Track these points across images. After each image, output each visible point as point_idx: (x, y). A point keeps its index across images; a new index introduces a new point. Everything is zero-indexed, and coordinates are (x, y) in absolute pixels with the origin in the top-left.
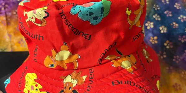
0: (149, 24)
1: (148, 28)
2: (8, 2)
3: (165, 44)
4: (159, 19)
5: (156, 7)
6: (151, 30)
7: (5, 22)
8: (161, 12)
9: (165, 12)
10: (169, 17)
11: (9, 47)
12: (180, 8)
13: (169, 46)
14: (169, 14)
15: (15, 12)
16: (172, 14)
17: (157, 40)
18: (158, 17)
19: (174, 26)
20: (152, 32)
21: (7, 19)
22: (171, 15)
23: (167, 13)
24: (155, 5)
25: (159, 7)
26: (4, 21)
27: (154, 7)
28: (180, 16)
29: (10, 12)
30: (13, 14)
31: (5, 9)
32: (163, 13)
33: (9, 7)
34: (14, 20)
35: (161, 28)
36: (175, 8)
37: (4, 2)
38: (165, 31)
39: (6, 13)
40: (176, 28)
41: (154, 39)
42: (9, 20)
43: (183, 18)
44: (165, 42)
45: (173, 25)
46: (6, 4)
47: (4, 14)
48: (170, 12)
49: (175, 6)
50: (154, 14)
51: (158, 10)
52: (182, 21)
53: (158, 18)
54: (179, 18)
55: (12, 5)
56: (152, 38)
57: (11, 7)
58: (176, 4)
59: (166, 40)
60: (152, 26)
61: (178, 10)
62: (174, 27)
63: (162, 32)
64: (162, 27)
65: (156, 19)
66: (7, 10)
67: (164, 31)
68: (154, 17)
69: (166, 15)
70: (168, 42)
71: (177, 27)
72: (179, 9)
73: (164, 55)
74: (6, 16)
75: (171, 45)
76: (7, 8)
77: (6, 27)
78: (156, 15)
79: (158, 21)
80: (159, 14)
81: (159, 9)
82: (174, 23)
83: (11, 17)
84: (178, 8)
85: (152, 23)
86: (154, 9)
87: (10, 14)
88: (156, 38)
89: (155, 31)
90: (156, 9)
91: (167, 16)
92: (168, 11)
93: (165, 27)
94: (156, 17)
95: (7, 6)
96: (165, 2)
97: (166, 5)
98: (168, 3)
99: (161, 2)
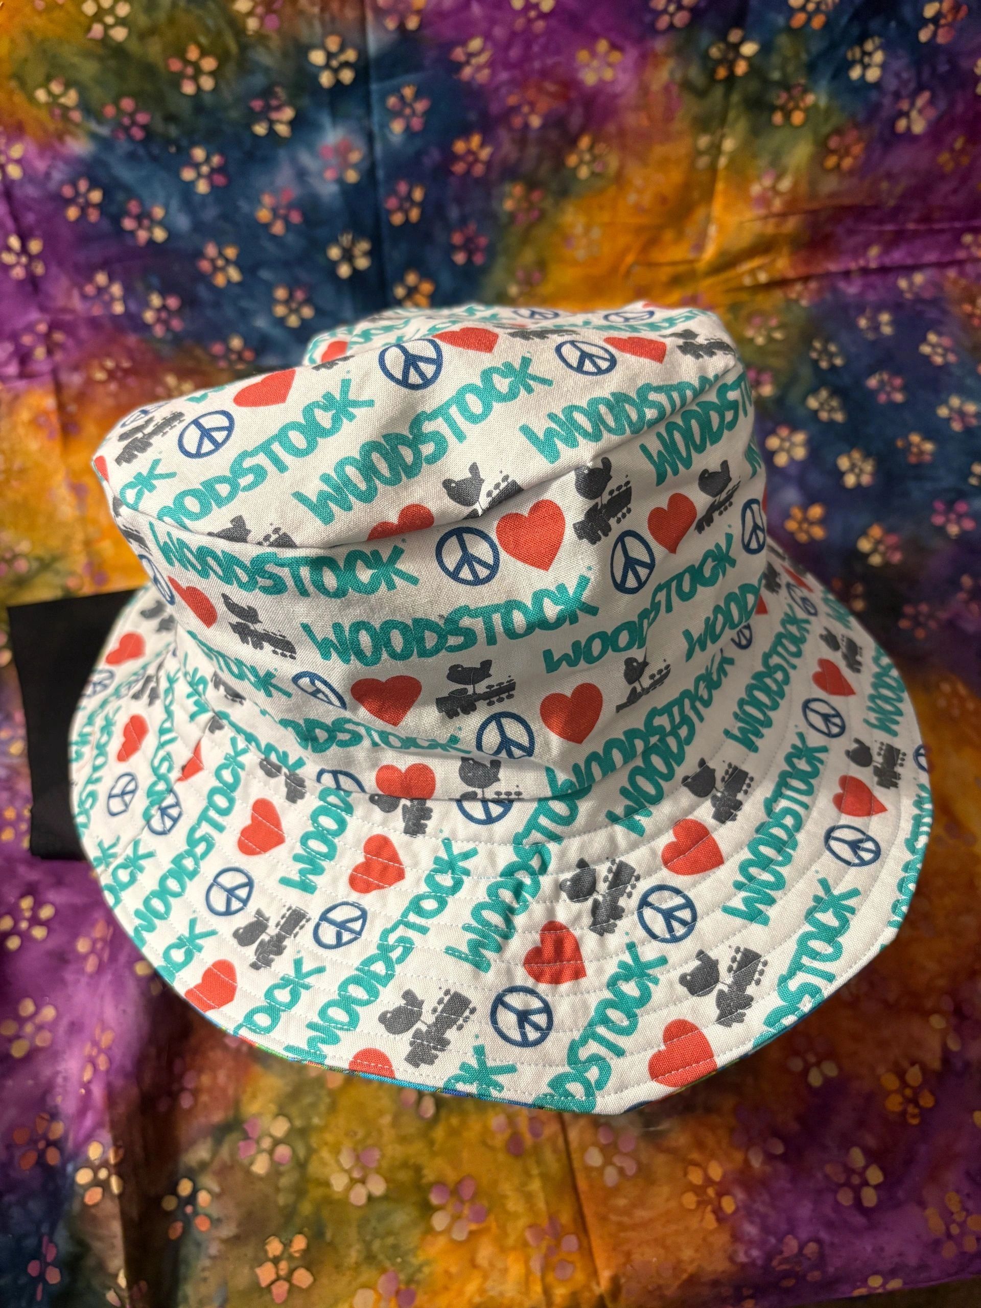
0: (783, 440)
1: (781, 460)
2: (68, 317)
3: (865, 545)
4: (839, 417)
5: (825, 351)
6: (793, 471)
7: (54, 420)
8: (847, 379)
9: (873, 382)
10: (893, 405)
11: (77, 547)
12: (952, 358)
13: (883, 554)
14: (893, 388)
15: (103, 368)
16: (904, 388)
17: (823, 522)
18: (834, 403)
19: (915, 450)
20: (801, 483)
21: (61, 407)
22: (899, 397)
23: (882, 383)
24: (817, 345)
25: (843, 351)
26: (46, 413)
27: (814, 355)
28: (945, 402)
29: (76, 368)
30: (90, 382)
31: (50, 352)
32: (859, 382)
33: (70, 343)
34: (96, 411)
35: (844, 463)
36: (927, 359)
37: (48, 317)
38: (866, 479)
39: (55, 373)
40: (919, 466)
41: (805, 519)
42: (72, 408)
43: (962, 414)
44: (864, 533)
45: (910, 444)
46: (54, 326)
47: (48, 380)
48: (898, 382)
49: (926, 349)
50: (814, 391)
51: (833, 368)
52: (957, 426)
53: (832, 410)
54: (943, 412)
55: (84, 332)
56: (797, 512)
57: (79, 343)
58: (932, 337)
59: (870, 525)
60: (800, 453)
61: (940, 368)
62: (913, 460)
63: (850, 480)
64: (850, 457)
65: (824, 415)
66: (59, 356)
67: (858, 476)
68: (813, 403)
69: (872, 394)
70: (876, 531)
71: (927, 458)
72: (945, 367)
73: (856, 597)
74: (59, 389)
75: (895, 548)
76: (61, 346)
77: (56, 447)
78: (824, 394)
79: (832, 423)
80: (837, 391)
81: (838, 362)
82: (915, 438)
83: (82, 397)
84: (938, 360)
85: (800, 437)
86: (815, 363)
87: (75, 380)
88: (816, 511)
89: (815, 479)
90: (824, 364)
91: (882, 398)
92: (885, 377)
93: (867, 455)
94: (822, 404)
95: (58, 337)
96: (875, 326)
97: (880, 341)
98: (887, 330)
99: (853, 327)
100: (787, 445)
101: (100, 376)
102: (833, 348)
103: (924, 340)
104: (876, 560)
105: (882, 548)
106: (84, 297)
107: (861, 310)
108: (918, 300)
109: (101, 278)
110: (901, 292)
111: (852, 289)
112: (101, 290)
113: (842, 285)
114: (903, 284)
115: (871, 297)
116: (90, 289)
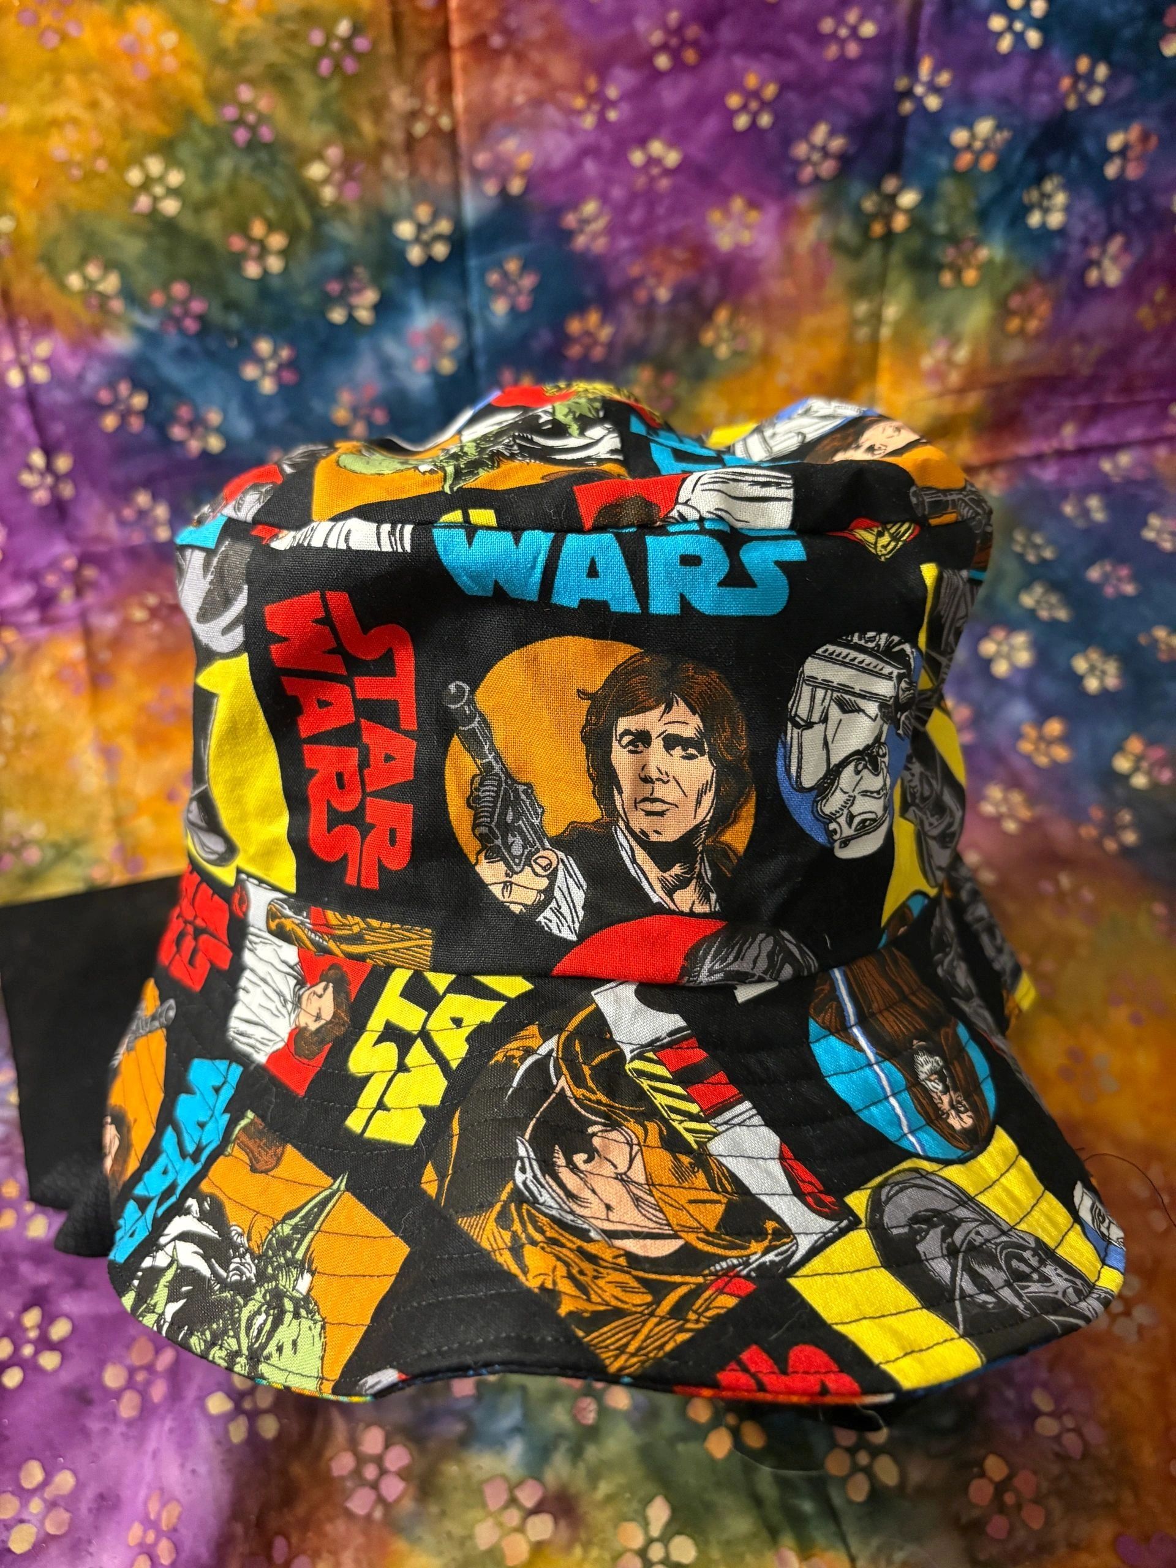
0: (999, 644)
1: (1001, 668)
2: (101, 548)
3: (1122, 764)
4: (1062, 614)
5: (1029, 542)
6: (1018, 681)
7: (82, 671)
8: (1062, 573)
9: (1094, 574)
10: (1123, 597)
11: (104, 826)
13: (1149, 773)
14: (1120, 579)
15: (143, 606)
16: (1134, 578)
17: (1065, 739)
18: (1054, 599)
19: (1163, 647)
20: (1031, 695)
21: (90, 655)
22: (1129, 589)
23: (1106, 577)
24: (1019, 537)
25: (1050, 542)
26: (72, 665)
27: (1018, 549)
29: (109, 608)
30: (127, 624)
31: (79, 593)
32: (1078, 577)
33: (104, 581)
34: (133, 657)
35: (1080, 665)
36: (1153, 546)
37: (77, 550)
38: (1112, 682)
39: (83, 616)
41: (1041, 738)
42: (105, 655)
44: (1119, 748)
45: (1155, 641)
46: (84, 559)
47: (76, 627)
48: (1124, 572)
49: (1149, 535)
50: (1027, 586)
51: (1043, 562)
53: (1052, 607)
55: (121, 566)
56: (1030, 731)
57: (115, 578)
58: (1155, 521)
59: (1126, 738)
60: (1024, 658)
62: (1163, 657)
63: (1092, 684)
64: (1087, 659)
65: (1044, 614)
66: (90, 598)
67: (1102, 681)
68: (1028, 600)
69: (1096, 588)
70: (1135, 745)
73: (1124, 827)
74: (88, 634)
75: (1162, 764)
76: (93, 585)
77: (83, 704)
78: (1038, 590)
79: (1054, 623)
80: (1054, 586)
81: (1048, 554)
82: (1161, 633)
83: (117, 642)
84: (1167, 546)
85: (1020, 639)
86: (1021, 557)
87: (107, 623)
88: (1054, 727)
89: (1048, 688)
90: (1031, 558)
91: (1109, 591)
92: (1108, 568)
93: (1107, 653)
94: (1038, 602)
95: (90, 573)
96: (1085, 512)
97: (1092, 530)
98: (1099, 516)
99: (1059, 515)
100: (1005, 649)
101: (139, 615)
102: (1038, 539)
103: (1144, 524)
104: (1140, 781)
105: (1145, 765)
106: (122, 522)
107: (1064, 495)
108: (1129, 482)
109: (143, 499)
110: (1106, 475)
111: (1048, 474)
112: (142, 514)
113: (1035, 471)
114: (1106, 466)
115: (1072, 482)
116: (128, 513)
